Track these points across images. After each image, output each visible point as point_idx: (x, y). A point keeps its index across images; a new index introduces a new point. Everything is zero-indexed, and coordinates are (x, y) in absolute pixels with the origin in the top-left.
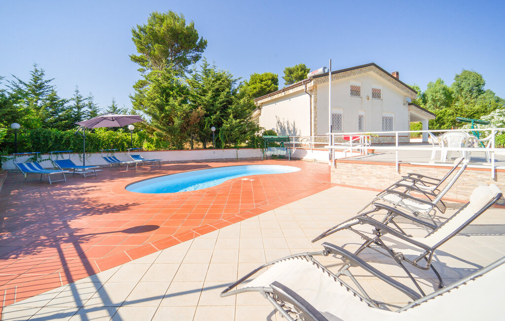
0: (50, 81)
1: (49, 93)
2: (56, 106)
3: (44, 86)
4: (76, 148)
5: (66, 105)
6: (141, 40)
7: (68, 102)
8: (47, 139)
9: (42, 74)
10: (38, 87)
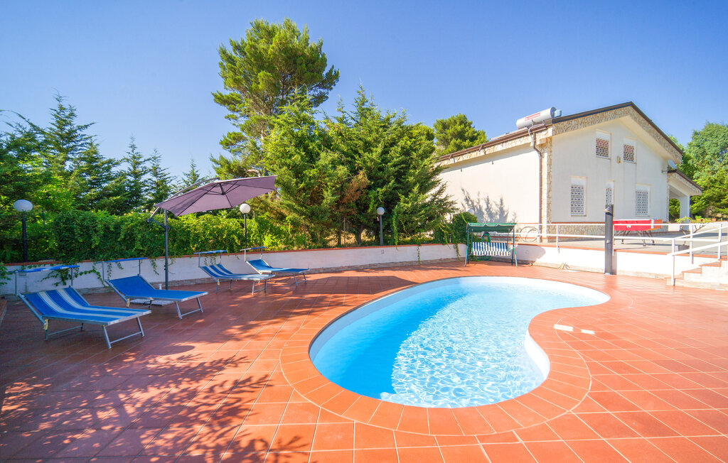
0: (86, 126)
1: (85, 148)
2: (98, 172)
3: (76, 136)
4: (146, 249)
5: (115, 170)
6: (235, 65)
7: (117, 164)
8: (87, 231)
9: (72, 114)
10: (65, 137)
